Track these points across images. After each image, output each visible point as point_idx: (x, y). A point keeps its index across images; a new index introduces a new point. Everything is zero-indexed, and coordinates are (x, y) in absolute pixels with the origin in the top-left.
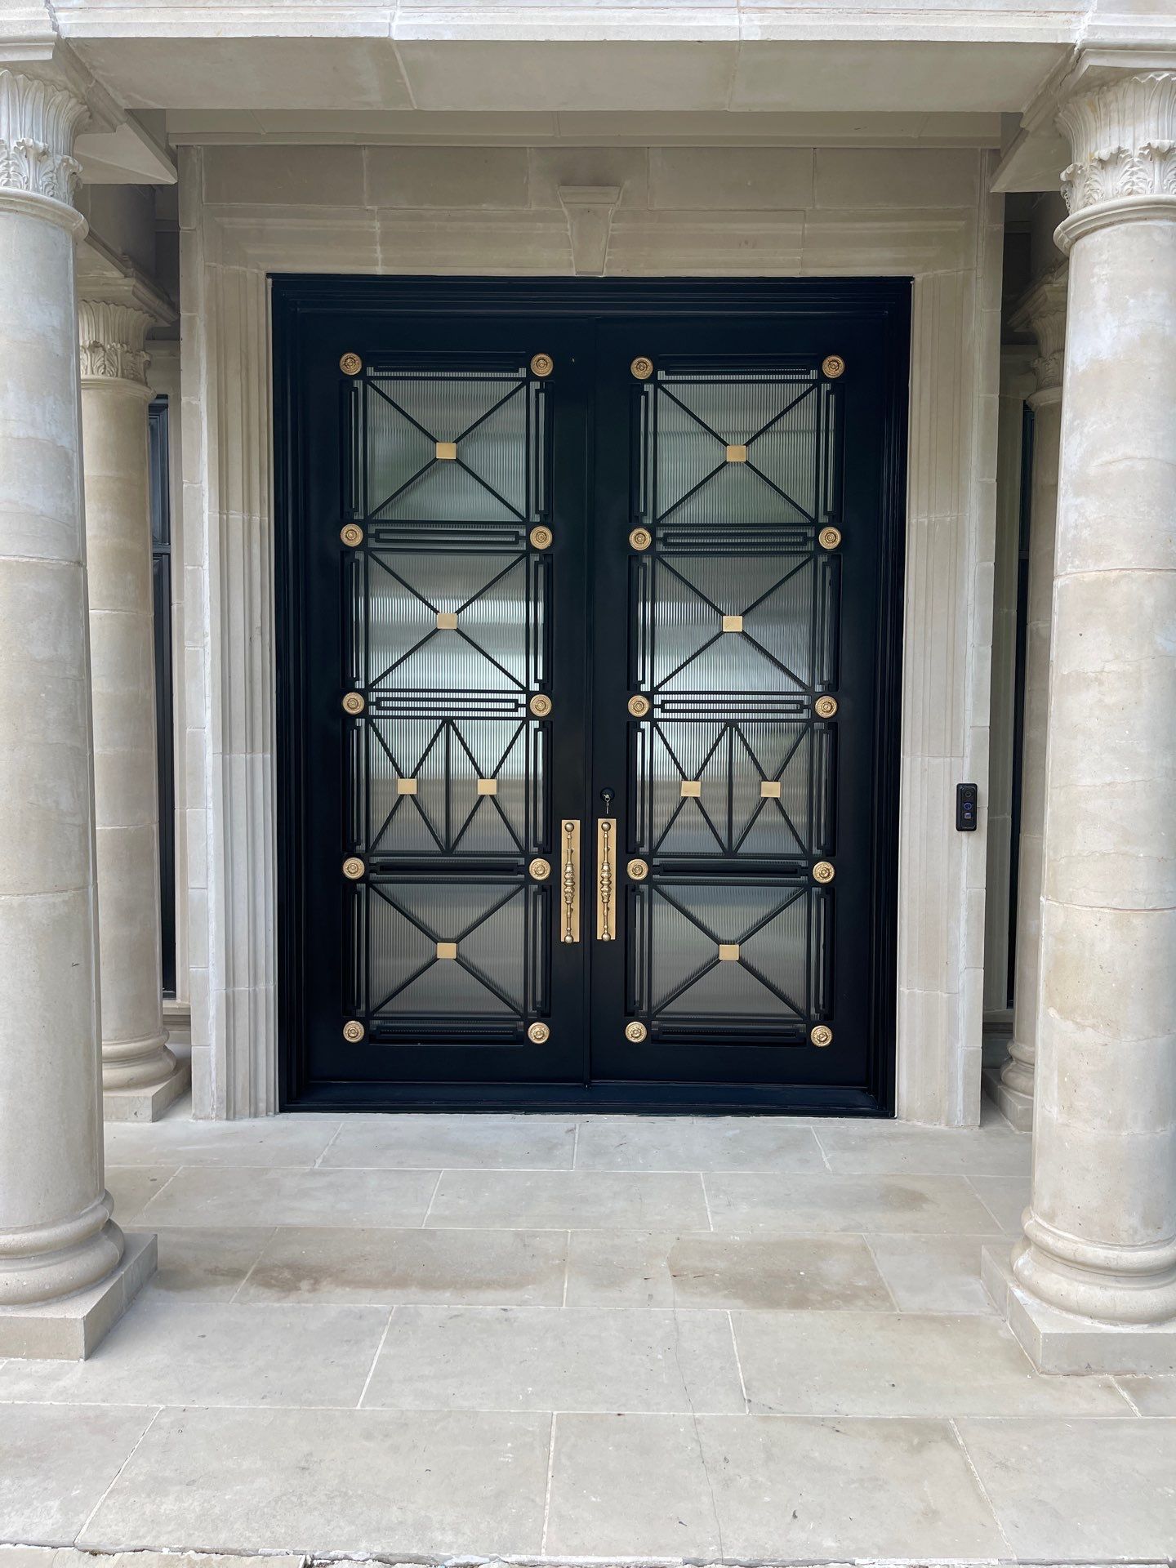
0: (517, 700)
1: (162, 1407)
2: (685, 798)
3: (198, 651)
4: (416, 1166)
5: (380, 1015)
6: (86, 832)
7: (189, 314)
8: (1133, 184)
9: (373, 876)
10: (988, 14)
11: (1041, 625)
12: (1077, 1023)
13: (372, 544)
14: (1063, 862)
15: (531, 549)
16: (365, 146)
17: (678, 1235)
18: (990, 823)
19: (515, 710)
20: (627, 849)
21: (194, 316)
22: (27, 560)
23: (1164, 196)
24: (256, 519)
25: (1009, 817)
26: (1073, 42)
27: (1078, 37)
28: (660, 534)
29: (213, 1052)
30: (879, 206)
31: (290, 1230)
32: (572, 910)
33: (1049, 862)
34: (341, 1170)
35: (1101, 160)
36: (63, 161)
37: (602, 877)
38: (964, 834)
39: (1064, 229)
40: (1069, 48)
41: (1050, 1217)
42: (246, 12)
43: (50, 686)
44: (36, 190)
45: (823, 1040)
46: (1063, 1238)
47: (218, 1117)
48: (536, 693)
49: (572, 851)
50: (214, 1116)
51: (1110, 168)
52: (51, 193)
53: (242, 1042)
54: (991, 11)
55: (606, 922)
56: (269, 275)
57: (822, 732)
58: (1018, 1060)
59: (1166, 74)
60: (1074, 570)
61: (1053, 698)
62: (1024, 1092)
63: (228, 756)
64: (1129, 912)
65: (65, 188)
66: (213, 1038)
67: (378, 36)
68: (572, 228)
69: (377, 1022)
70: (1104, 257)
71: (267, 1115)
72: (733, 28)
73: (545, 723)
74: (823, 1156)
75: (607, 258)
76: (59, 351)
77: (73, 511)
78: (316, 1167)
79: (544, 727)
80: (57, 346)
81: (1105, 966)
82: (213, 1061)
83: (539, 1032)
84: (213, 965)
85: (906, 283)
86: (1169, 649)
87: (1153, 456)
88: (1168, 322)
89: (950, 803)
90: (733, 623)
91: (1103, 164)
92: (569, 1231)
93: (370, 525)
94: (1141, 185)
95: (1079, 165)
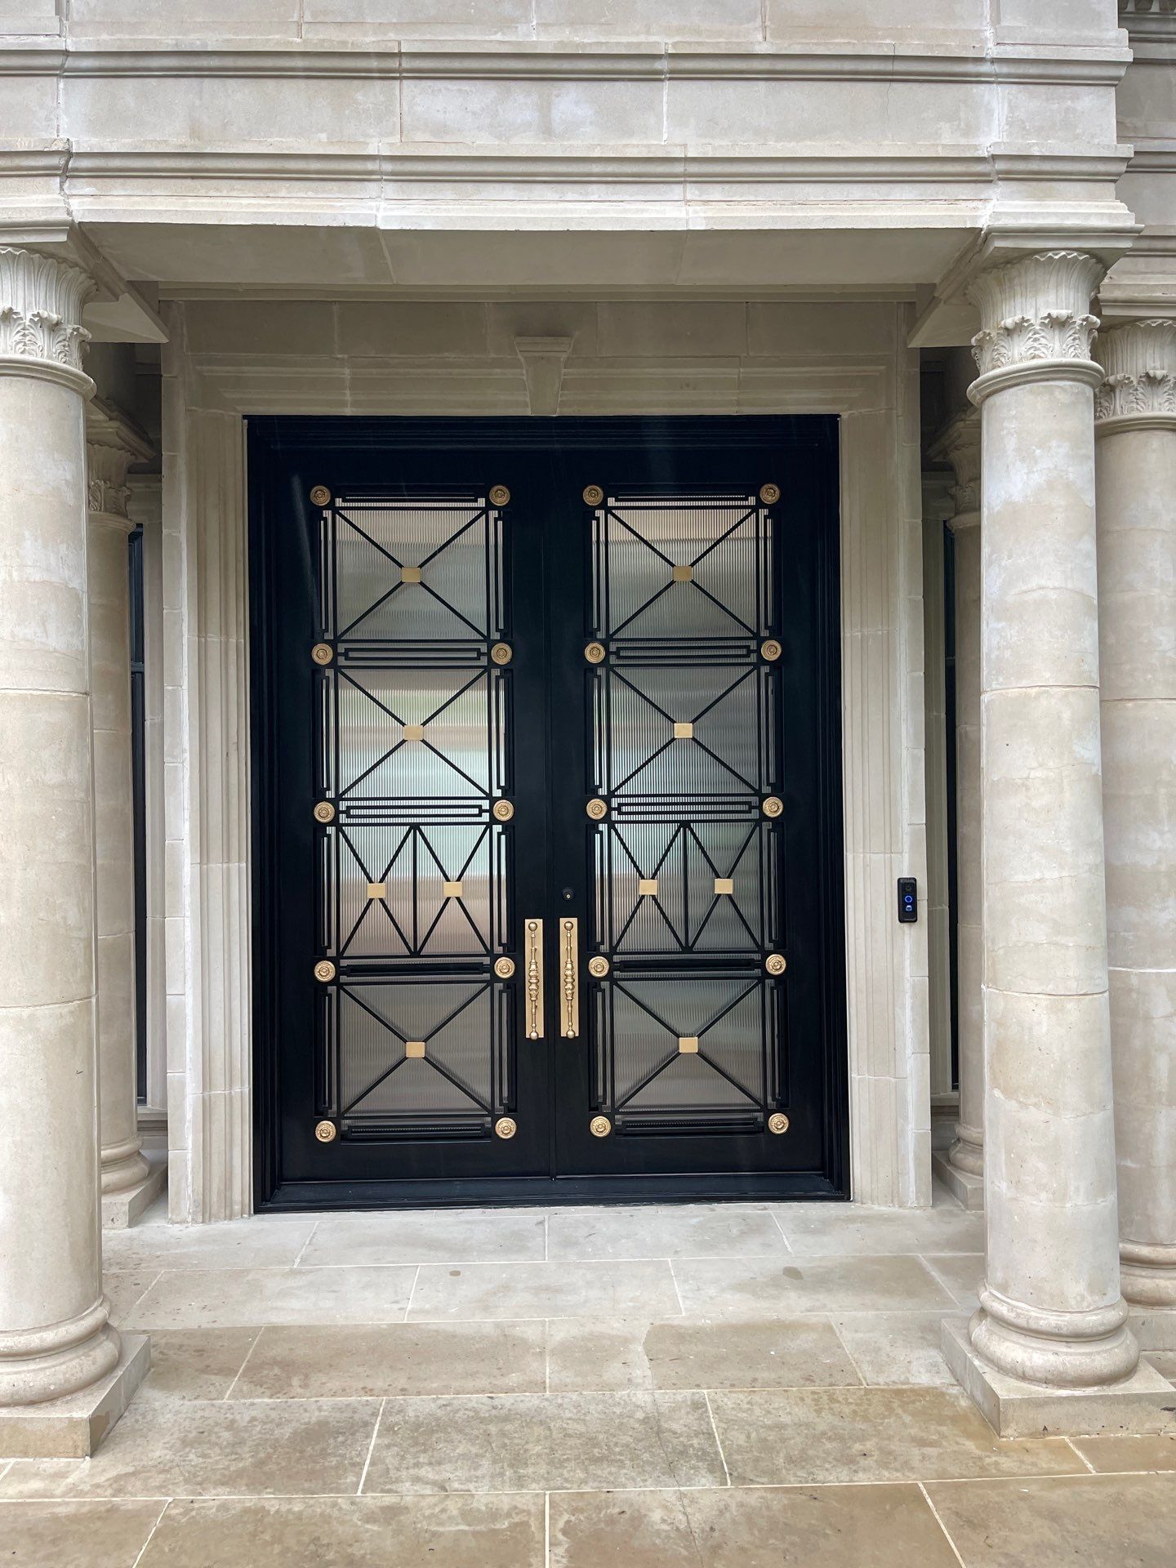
0: (481, 806)
1: (170, 1499)
2: (643, 896)
3: (177, 767)
4: (393, 1262)
5: (351, 1115)
6: (90, 945)
7: (170, 453)
8: (1036, 349)
9: (343, 979)
10: (904, 203)
11: (969, 728)
12: (1020, 1102)
13: (342, 661)
14: (1001, 952)
15: (492, 664)
16: (335, 301)
17: (652, 1321)
18: (930, 913)
19: (479, 815)
20: (588, 947)
21: (176, 456)
22: (41, 693)
23: (1064, 360)
24: (233, 641)
25: (948, 910)
26: (980, 226)
27: (983, 223)
28: (613, 647)
29: (190, 1156)
31: (274, 1329)
32: (536, 1007)
33: (988, 952)
34: (321, 1269)
35: (1006, 329)
36: (74, 330)
37: (566, 976)
38: (905, 926)
39: (976, 387)
40: (977, 231)
41: (1004, 1288)
42: (245, 201)
43: (60, 809)
44: (50, 357)
45: (779, 1127)
46: (1016, 1307)
47: (194, 1221)
48: (498, 799)
49: (536, 950)
50: (189, 1219)
51: (1015, 337)
52: (64, 360)
53: (218, 1144)
54: (906, 200)
55: (570, 1019)
56: (245, 417)
57: (770, 831)
58: (966, 1141)
59: (1063, 253)
60: (998, 687)
61: (985, 803)
62: (973, 1171)
63: (205, 866)
64: (1062, 997)
65: (76, 355)
66: (189, 1143)
67: (366, 225)
68: (527, 373)
69: (347, 1122)
70: (1013, 413)
71: (242, 1217)
72: (680, 219)
73: (508, 827)
74: (785, 1240)
75: (559, 399)
76: (72, 502)
77: (82, 646)
78: (295, 1267)
79: (506, 830)
80: (70, 498)
81: (1042, 1048)
82: (190, 1164)
83: (506, 1127)
84: (190, 1069)
85: (833, 419)
86: (1086, 757)
87: (1063, 586)
88: (1070, 469)
89: (892, 896)
90: (684, 730)
91: (1009, 332)
92: (547, 1319)
93: (339, 644)
94: (1043, 350)
95: (988, 331)
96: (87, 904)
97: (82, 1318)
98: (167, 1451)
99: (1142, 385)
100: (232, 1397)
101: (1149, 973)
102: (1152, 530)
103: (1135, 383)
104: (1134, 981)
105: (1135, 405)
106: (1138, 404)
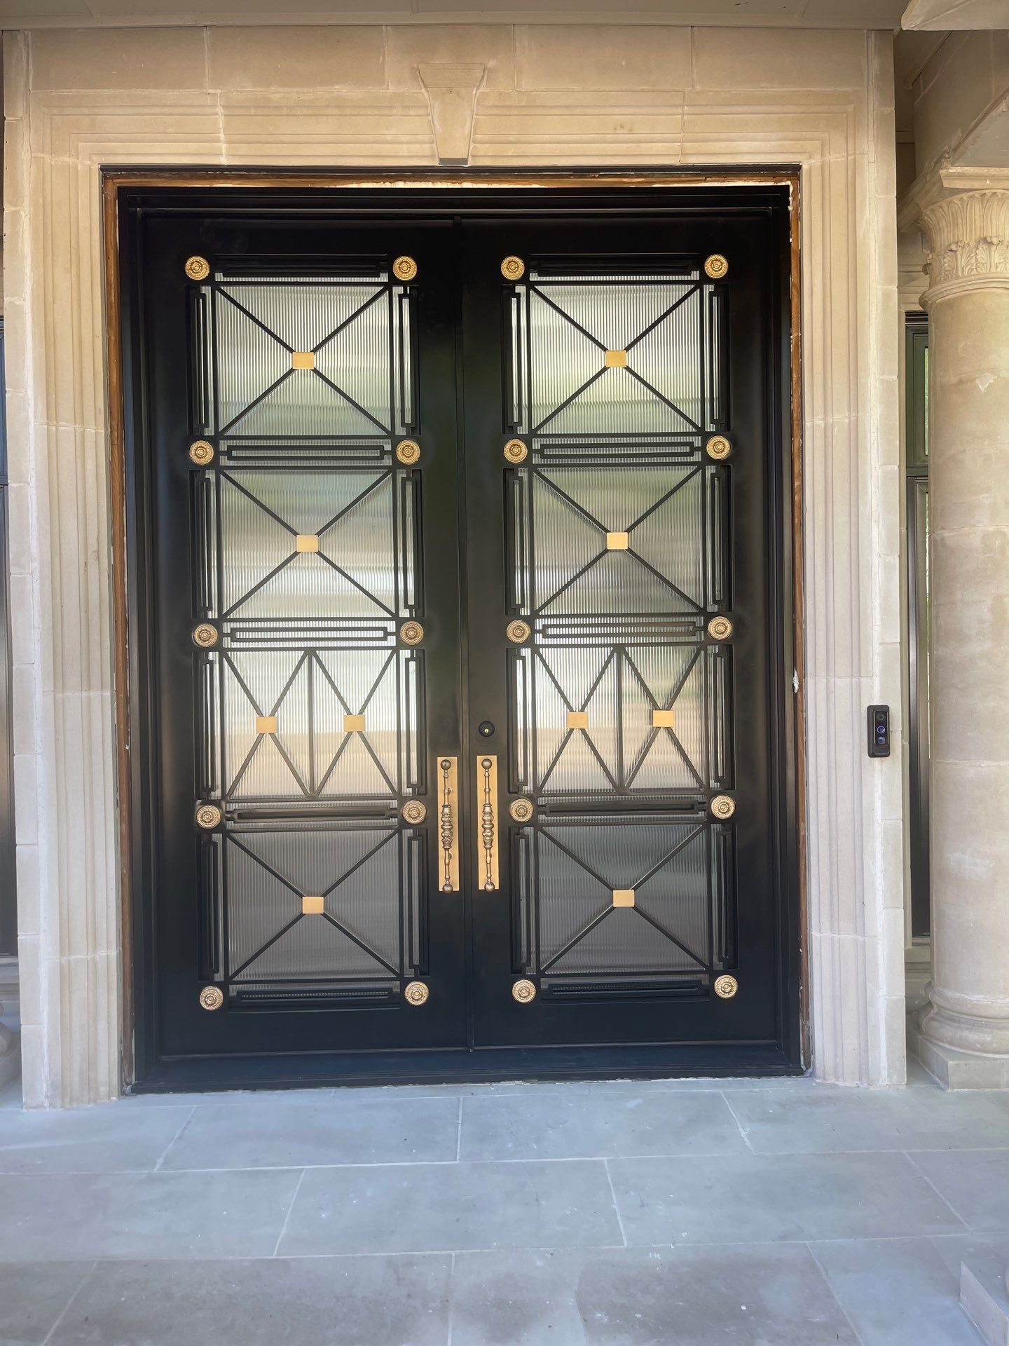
0: (386, 628)
2: (571, 731)
3: (25, 577)
4: (274, 1165)
5: (241, 979)
7: (13, 209)
9: (230, 825)
13: (224, 461)
15: (397, 464)
16: (205, 26)
18: (903, 747)
19: (385, 639)
20: (510, 788)
21: (19, 210)
24: (91, 431)
28: (536, 445)
29: (45, 1031)
30: (762, 87)
31: (107, 1265)
32: (450, 857)
37: (484, 820)
38: (877, 761)
45: (727, 991)
47: (52, 1105)
48: (406, 620)
49: (449, 792)
50: (47, 1105)
53: (80, 1016)
55: (489, 870)
56: (101, 166)
57: (716, 655)
62: (951, 1043)
63: (60, 695)
66: (45, 1016)
68: (432, 113)
69: (237, 987)
71: (109, 1100)
73: (417, 652)
74: (741, 1130)
75: (471, 146)
78: (155, 1170)
79: (416, 655)
82: (45, 1040)
83: (417, 993)
84: (45, 931)
85: (795, 169)
89: (860, 727)
90: (618, 541)
92: (453, 1253)
93: (222, 442)
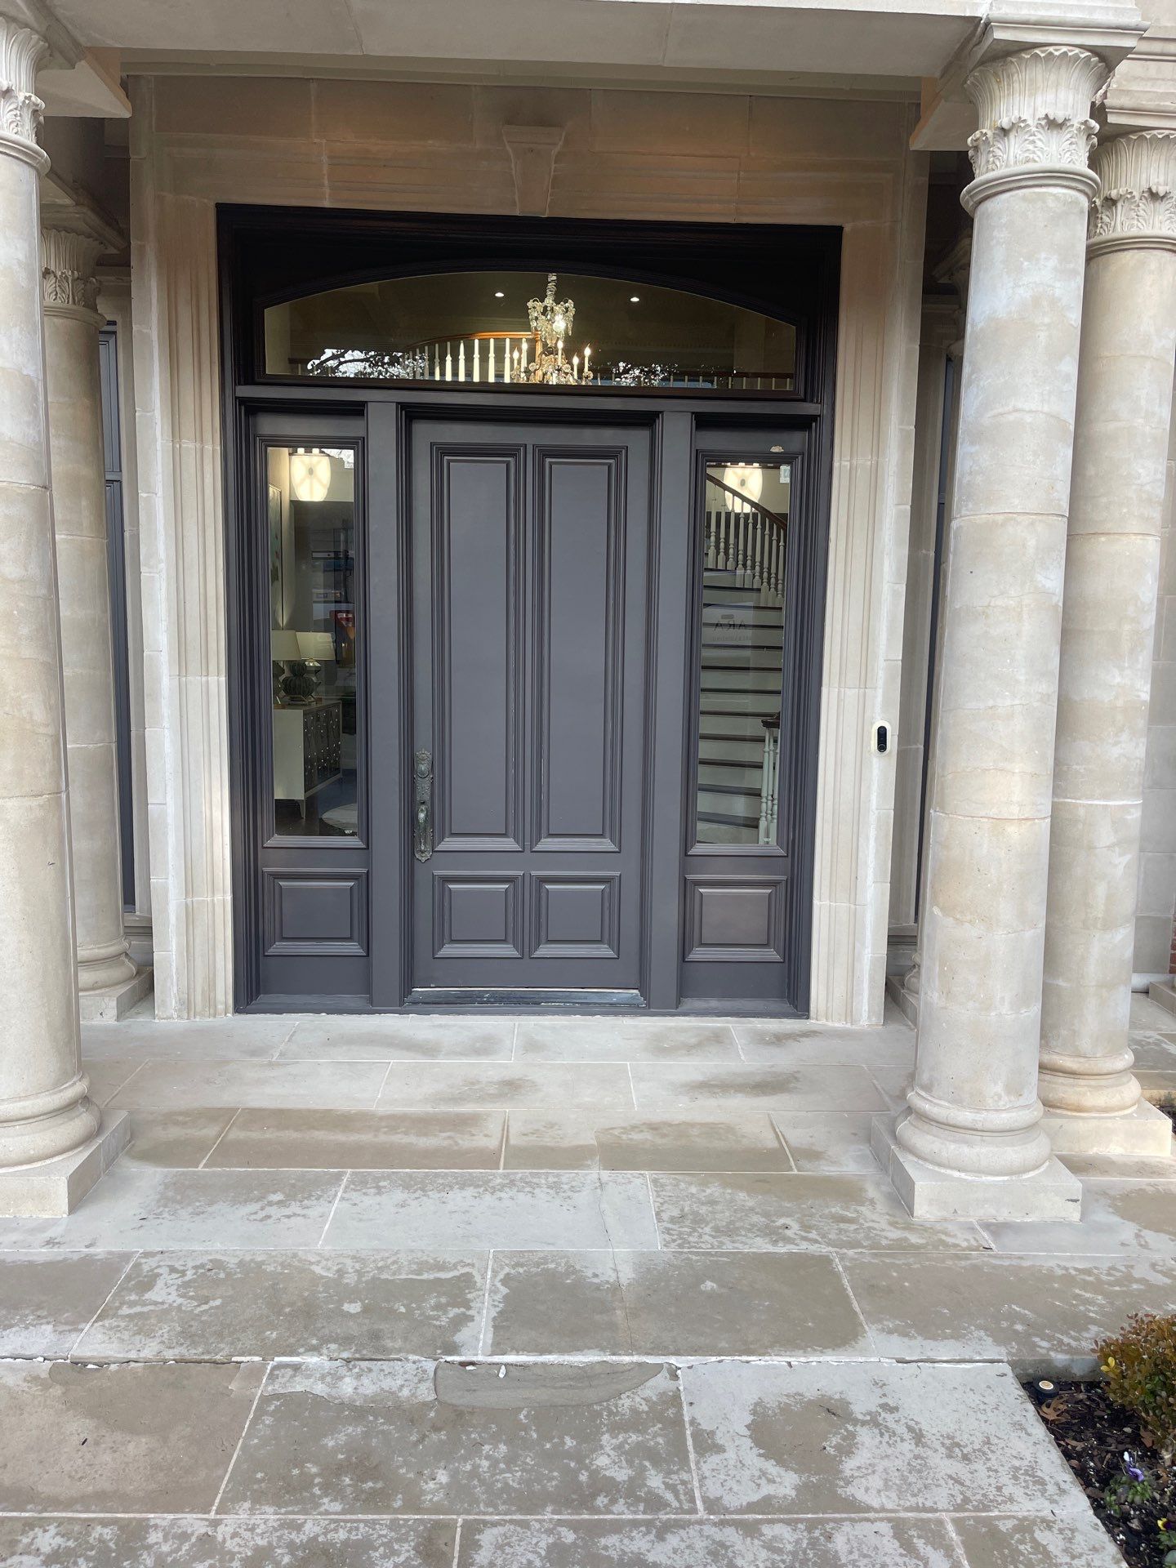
1: (141, 1251)
3: (154, 576)
4: (366, 1059)
6: (58, 741)
7: (139, 242)
8: (1032, 152)
12: (957, 920)
14: (950, 777)
16: (313, 79)
21: (144, 245)
23: (1059, 166)
24: (208, 448)
25: (922, 747)
26: (979, 15)
27: (982, 12)
29: (174, 958)
31: (250, 1113)
33: (938, 777)
34: (298, 1063)
35: (1003, 129)
36: (26, 98)
39: (969, 192)
40: (976, 21)
41: (929, 1088)
43: (23, 604)
44: (2, 127)
46: (938, 1105)
47: (180, 1017)
50: (176, 1016)
51: (1011, 138)
52: (15, 131)
53: (201, 947)
56: (215, 205)
59: (1064, 49)
60: (968, 513)
61: (947, 630)
63: (184, 678)
64: (1005, 821)
65: (28, 125)
66: (174, 946)
70: (1003, 221)
71: (224, 1016)
74: (740, 1050)
75: (549, 199)
76: (24, 284)
77: (39, 438)
78: (274, 1059)
80: (22, 278)
81: (981, 869)
82: (174, 965)
84: (173, 876)
85: (837, 231)
86: (1047, 586)
87: (1040, 409)
88: (1058, 284)
89: (863, 731)
91: (1004, 132)
92: (508, 1110)
94: (1039, 153)
95: (984, 131)
96: (53, 702)
97: (60, 1091)
98: (142, 1210)
99: (1144, 201)
100: (206, 1166)
101: (1097, 805)
102: (1142, 356)
103: (1137, 198)
104: (1082, 812)
105: (1135, 222)
106: (1138, 220)
